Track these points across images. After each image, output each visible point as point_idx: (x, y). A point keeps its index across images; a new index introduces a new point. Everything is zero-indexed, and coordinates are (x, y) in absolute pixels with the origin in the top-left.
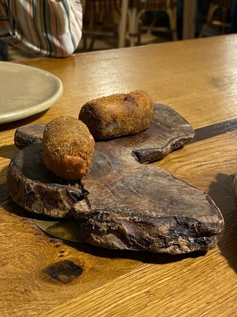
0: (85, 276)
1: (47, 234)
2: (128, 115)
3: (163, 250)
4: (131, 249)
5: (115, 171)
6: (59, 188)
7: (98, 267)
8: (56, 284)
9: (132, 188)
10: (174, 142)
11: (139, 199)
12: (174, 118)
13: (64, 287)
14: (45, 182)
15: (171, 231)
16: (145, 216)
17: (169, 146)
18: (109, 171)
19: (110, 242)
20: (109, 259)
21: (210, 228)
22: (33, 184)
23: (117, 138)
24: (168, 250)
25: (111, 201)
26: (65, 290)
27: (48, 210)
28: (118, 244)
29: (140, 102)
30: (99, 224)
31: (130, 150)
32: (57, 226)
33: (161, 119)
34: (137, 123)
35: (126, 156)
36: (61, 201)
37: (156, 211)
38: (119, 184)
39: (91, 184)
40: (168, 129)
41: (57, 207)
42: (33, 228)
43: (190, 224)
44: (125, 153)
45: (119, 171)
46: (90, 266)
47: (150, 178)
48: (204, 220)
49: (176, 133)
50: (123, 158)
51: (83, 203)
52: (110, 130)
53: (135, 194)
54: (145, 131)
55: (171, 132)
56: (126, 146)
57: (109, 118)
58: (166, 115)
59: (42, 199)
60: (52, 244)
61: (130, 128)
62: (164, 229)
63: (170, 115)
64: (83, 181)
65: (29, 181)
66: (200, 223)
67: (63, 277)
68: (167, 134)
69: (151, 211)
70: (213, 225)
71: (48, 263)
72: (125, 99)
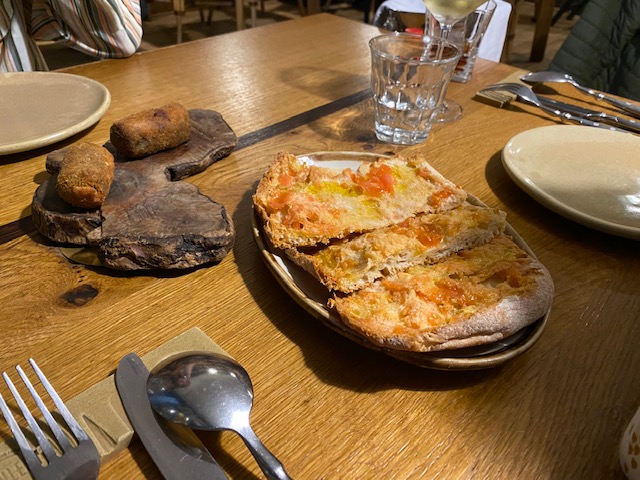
0: (100, 297)
1: (71, 261)
2: (159, 131)
3: (172, 266)
4: (144, 268)
5: (140, 193)
6: (77, 217)
7: (114, 288)
8: (70, 307)
9: (150, 209)
10: (214, 152)
11: (152, 221)
12: (218, 126)
13: (78, 309)
14: (62, 213)
15: (178, 249)
16: (153, 238)
17: (208, 157)
18: (132, 194)
19: (123, 264)
20: (126, 279)
21: (215, 242)
22: (50, 215)
23: (153, 154)
24: (177, 266)
25: (124, 225)
26: (78, 312)
27: (71, 238)
28: (131, 265)
29: (173, 115)
30: (110, 250)
31: (163, 167)
32: (82, 252)
33: (205, 129)
34: (173, 138)
35: (158, 175)
36: (82, 229)
37: (165, 232)
38: (140, 207)
39: (110, 210)
40: (210, 139)
41: (79, 234)
42: (58, 257)
43: (196, 241)
44: (157, 171)
45: (144, 193)
46: (107, 287)
47: (173, 196)
48: (209, 235)
49: (217, 143)
50: (152, 177)
51: (98, 230)
52: (142, 147)
53: (152, 215)
54: (186, 142)
55: (212, 142)
56: (161, 163)
57: (137, 137)
58: (211, 124)
59: (63, 229)
60: (74, 270)
61: (165, 144)
62: (170, 248)
63: (215, 124)
64: (102, 208)
65: (48, 213)
66: (205, 239)
67: (80, 300)
68: (209, 145)
69: (159, 232)
70: (218, 238)
71: (66, 289)
72: (155, 115)
